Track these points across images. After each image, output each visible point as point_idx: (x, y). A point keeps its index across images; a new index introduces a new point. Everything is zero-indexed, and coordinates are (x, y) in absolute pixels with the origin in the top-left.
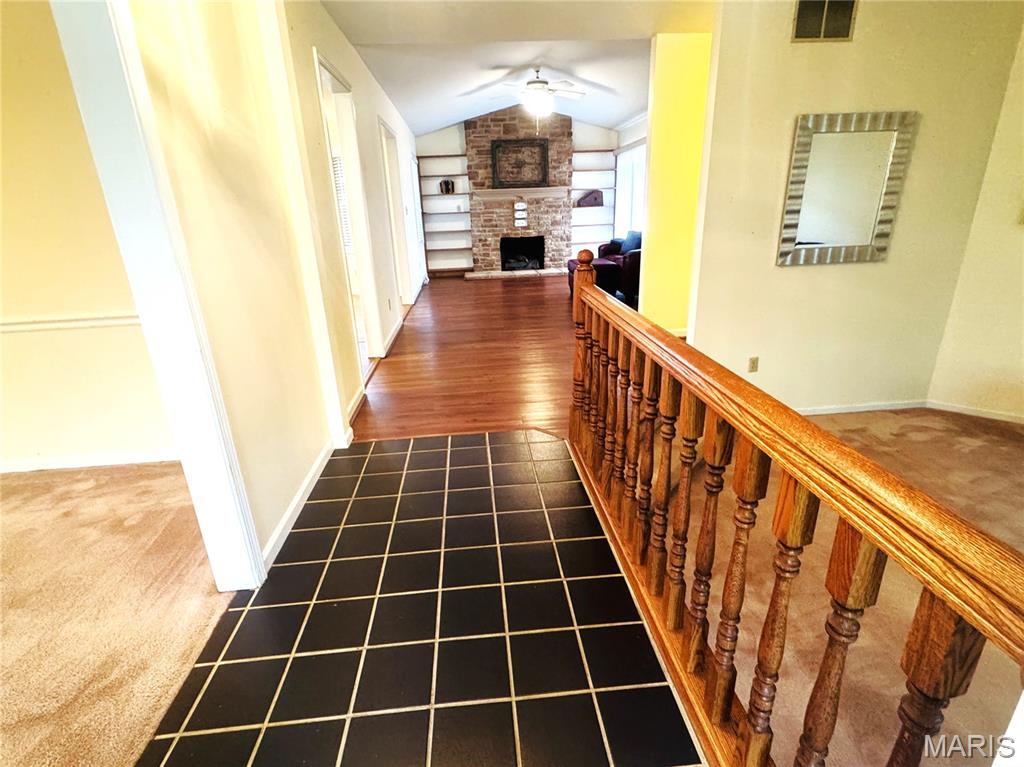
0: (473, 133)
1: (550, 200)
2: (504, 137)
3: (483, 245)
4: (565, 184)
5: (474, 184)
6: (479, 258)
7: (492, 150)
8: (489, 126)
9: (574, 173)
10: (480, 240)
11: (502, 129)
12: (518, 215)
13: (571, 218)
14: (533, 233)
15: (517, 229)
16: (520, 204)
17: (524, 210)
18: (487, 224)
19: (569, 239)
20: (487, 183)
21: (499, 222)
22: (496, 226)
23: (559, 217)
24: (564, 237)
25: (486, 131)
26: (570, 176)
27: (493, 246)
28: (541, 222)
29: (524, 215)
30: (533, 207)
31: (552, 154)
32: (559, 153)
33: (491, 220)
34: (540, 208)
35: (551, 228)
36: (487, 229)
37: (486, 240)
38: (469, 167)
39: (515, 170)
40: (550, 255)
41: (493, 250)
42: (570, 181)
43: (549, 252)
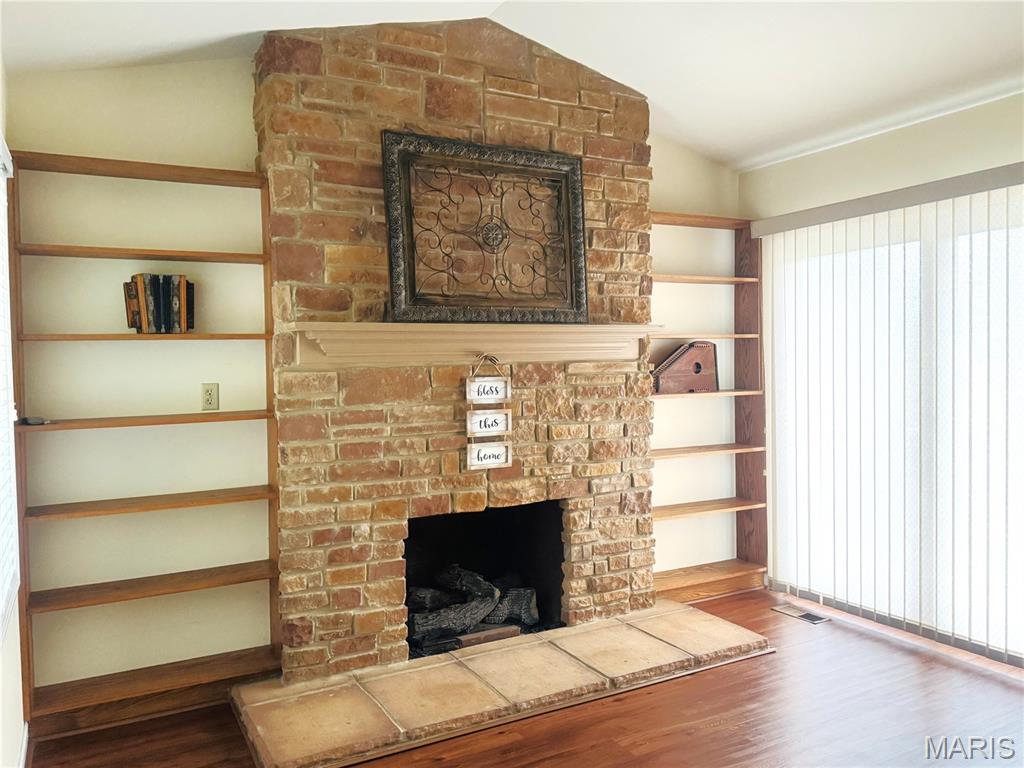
1: (589, 368)
2: (429, 127)
4: (631, 319)
5: (306, 298)
6: (313, 615)
9: (656, 286)
10: (320, 538)
11: (420, 94)
12: (475, 425)
14: (529, 493)
15: (474, 478)
16: (488, 383)
17: (498, 406)
18: (350, 463)
19: (644, 499)
20: (359, 300)
21: (402, 455)
22: (395, 471)
23: (612, 429)
24: (632, 497)
25: (359, 94)
26: (646, 291)
27: (373, 559)
28: (559, 449)
29: (498, 422)
30: (528, 394)
31: (592, 209)
32: (610, 212)
33: (371, 449)
34: (552, 396)
35: (593, 469)
36: (357, 486)
37: (347, 534)
38: (273, 223)
39: (470, 255)
40: (588, 569)
41: (376, 574)
42: (643, 307)
43: (583, 559)
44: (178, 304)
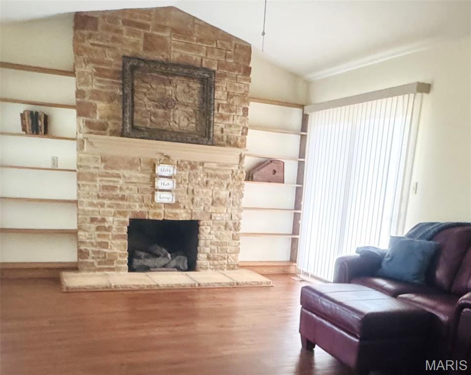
0: (90, 36)
1: (214, 166)
2: (144, 55)
3: (98, 229)
4: (236, 145)
5: (89, 124)
6: (90, 249)
7: (123, 72)
8: (118, 31)
9: (250, 131)
10: (93, 220)
11: (141, 41)
12: (159, 183)
13: (242, 196)
14: (183, 215)
15: (158, 206)
16: (166, 167)
17: (170, 177)
18: (106, 193)
19: (236, 227)
20: (111, 127)
21: (127, 193)
22: (123, 198)
23: (224, 193)
24: (231, 223)
25: (114, 39)
26: (244, 134)
27: (114, 231)
28: (197, 199)
29: (169, 184)
30: (185, 174)
31: (219, 95)
32: (229, 96)
33: (114, 188)
34: (196, 176)
35: (212, 209)
36: (107, 202)
37: (103, 220)
38: (79, 93)
39: (160, 111)
40: (208, 250)
41: (116, 237)
42: (243, 141)
43: (206, 246)
44: (41, 123)
